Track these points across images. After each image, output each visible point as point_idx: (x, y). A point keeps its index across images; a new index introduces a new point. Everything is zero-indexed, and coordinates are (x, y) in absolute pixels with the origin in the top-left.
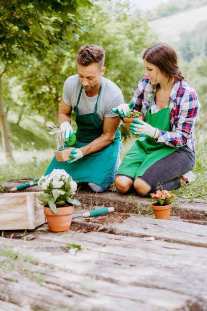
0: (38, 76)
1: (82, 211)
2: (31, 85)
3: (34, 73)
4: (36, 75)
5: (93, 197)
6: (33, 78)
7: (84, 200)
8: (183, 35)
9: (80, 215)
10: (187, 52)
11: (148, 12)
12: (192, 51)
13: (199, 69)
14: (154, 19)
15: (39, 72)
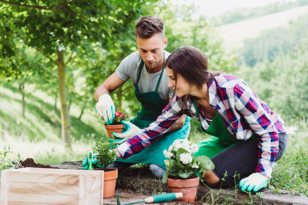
0: (102, 69)
1: (143, 196)
2: (96, 78)
3: (99, 66)
4: (101, 67)
5: (156, 182)
6: (98, 71)
7: (146, 186)
8: (246, 41)
9: (142, 200)
10: (250, 58)
11: (214, 18)
12: (255, 57)
13: (262, 74)
14: (218, 25)
15: (104, 65)
